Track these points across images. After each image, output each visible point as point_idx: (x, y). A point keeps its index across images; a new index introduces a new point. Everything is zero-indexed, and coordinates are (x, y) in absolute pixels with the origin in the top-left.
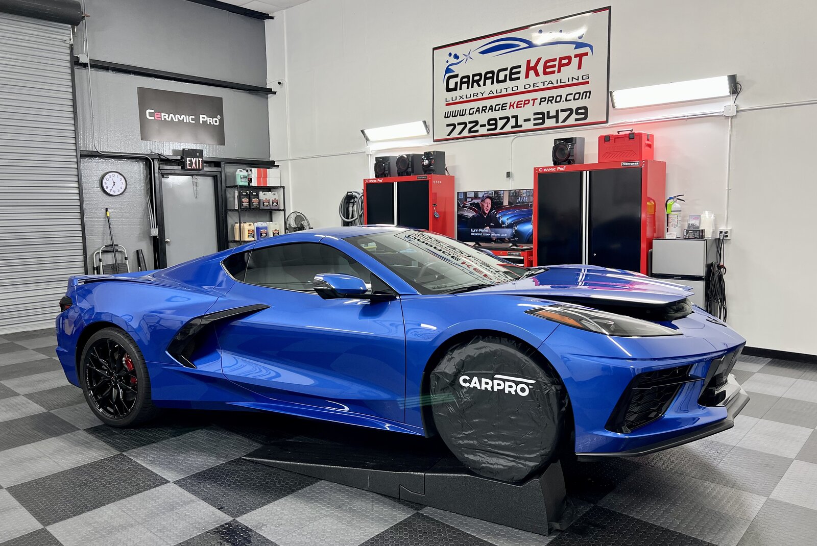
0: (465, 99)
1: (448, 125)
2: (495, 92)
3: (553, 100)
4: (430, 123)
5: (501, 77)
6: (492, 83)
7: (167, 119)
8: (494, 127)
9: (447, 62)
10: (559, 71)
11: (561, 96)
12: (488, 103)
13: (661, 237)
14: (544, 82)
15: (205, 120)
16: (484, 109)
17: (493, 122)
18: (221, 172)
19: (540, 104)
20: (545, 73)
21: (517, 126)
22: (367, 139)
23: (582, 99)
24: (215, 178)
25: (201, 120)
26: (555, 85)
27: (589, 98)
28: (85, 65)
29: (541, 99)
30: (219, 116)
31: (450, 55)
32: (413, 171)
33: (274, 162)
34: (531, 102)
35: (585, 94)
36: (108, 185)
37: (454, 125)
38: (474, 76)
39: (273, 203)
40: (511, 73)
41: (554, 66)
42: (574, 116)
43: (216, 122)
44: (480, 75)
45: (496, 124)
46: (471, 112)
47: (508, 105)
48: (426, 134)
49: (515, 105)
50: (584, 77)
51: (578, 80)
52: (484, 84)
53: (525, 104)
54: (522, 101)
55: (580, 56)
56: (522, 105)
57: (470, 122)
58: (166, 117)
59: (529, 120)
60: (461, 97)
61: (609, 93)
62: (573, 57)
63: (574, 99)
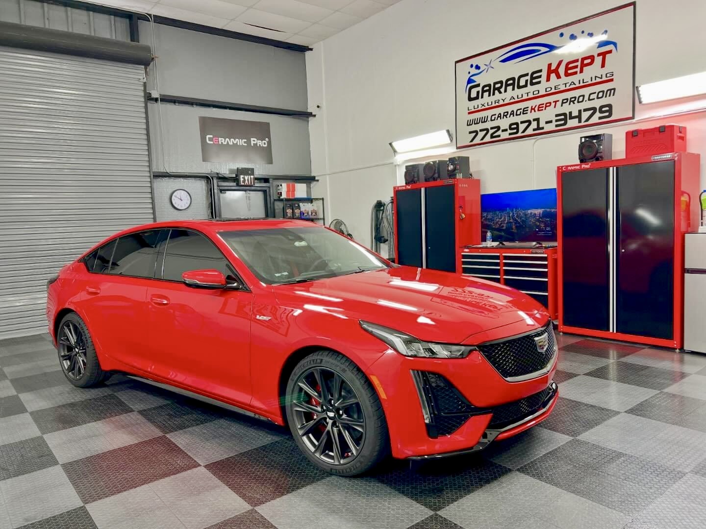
0: (487, 107)
1: (470, 133)
2: (516, 98)
3: (575, 100)
4: (453, 132)
5: (522, 83)
6: (513, 89)
7: (224, 143)
8: (515, 131)
9: (469, 73)
10: (581, 71)
11: (583, 96)
12: (509, 109)
13: (694, 232)
14: (566, 84)
15: (255, 142)
16: (506, 115)
17: (514, 127)
18: (269, 187)
19: (562, 106)
20: (567, 75)
21: (538, 128)
22: (395, 151)
23: (606, 97)
24: (265, 192)
25: (252, 143)
26: (578, 85)
27: (613, 95)
28: (156, 100)
29: (563, 100)
30: (267, 139)
31: (472, 66)
32: (439, 177)
33: (314, 177)
34: (553, 104)
35: (609, 92)
36: (175, 201)
37: (476, 132)
38: (495, 84)
39: (312, 213)
40: (532, 78)
41: (576, 67)
42: (598, 114)
43: (265, 144)
44: (501, 82)
45: (517, 128)
46: (493, 118)
47: (529, 109)
48: (450, 142)
49: (536, 109)
50: (608, 75)
51: (601, 78)
52: (505, 91)
53: (546, 106)
54: (543, 104)
55: (603, 55)
56: (544, 108)
57: (492, 128)
58: (223, 141)
59: (551, 122)
60: (483, 105)
61: (635, 89)
62: (596, 56)
63: (598, 98)
